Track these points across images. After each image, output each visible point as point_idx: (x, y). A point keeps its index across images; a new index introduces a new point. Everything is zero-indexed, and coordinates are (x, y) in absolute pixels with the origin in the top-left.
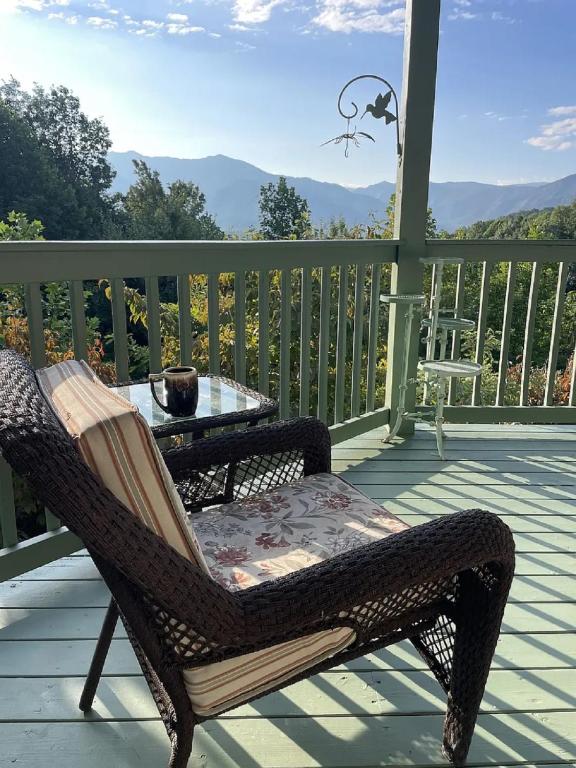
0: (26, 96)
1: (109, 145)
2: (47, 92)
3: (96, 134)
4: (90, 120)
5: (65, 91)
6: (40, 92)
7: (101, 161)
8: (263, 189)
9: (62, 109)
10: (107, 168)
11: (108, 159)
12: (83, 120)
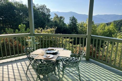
0: (39, 6)
1: (50, 12)
2: (42, 5)
3: (48, 10)
4: (48, 9)
5: (44, 5)
6: (41, 5)
7: (49, 14)
8: (70, 17)
9: (44, 7)
10: (50, 15)
11: (50, 14)
12: (47, 9)
